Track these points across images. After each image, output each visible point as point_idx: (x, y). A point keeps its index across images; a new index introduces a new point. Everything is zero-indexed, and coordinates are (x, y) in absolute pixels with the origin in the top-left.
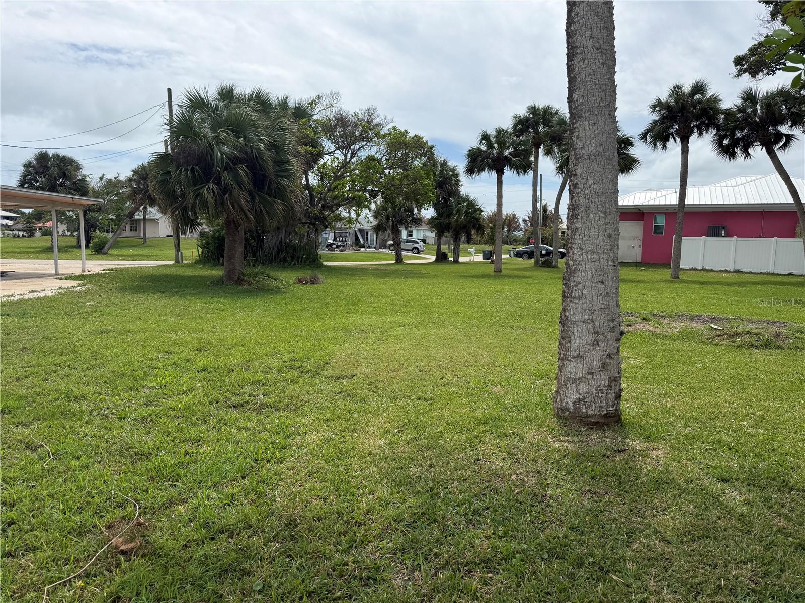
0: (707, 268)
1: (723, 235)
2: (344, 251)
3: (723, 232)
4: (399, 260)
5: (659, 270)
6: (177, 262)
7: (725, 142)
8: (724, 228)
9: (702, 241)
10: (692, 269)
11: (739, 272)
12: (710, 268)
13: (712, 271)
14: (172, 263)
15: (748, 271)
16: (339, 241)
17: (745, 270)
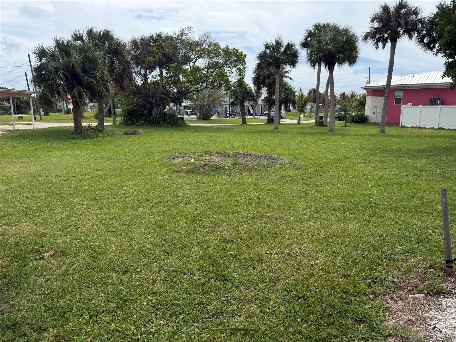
0: (422, 126)
1: (438, 104)
2: (234, 117)
3: (439, 102)
4: (244, 122)
5: (392, 128)
6: (114, 124)
7: (426, 40)
8: (439, 99)
9: (419, 108)
10: (412, 127)
11: (441, 129)
12: (423, 126)
13: (424, 128)
14: (112, 124)
15: (447, 128)
16: (235, 112)
17: (445, 128)
